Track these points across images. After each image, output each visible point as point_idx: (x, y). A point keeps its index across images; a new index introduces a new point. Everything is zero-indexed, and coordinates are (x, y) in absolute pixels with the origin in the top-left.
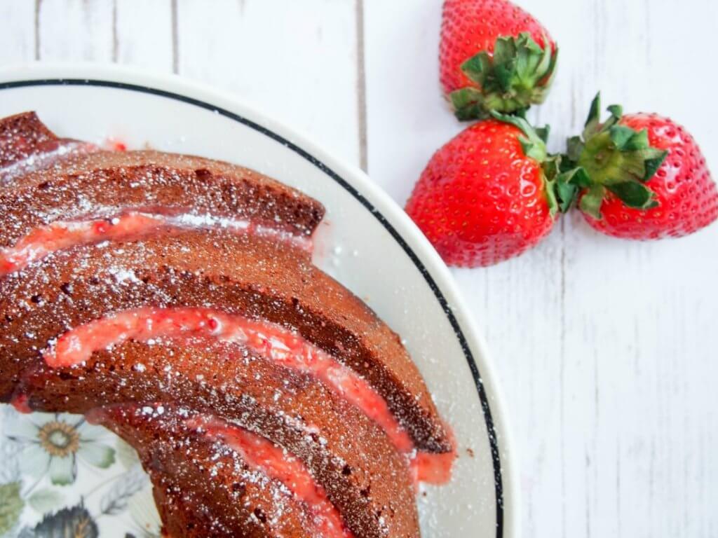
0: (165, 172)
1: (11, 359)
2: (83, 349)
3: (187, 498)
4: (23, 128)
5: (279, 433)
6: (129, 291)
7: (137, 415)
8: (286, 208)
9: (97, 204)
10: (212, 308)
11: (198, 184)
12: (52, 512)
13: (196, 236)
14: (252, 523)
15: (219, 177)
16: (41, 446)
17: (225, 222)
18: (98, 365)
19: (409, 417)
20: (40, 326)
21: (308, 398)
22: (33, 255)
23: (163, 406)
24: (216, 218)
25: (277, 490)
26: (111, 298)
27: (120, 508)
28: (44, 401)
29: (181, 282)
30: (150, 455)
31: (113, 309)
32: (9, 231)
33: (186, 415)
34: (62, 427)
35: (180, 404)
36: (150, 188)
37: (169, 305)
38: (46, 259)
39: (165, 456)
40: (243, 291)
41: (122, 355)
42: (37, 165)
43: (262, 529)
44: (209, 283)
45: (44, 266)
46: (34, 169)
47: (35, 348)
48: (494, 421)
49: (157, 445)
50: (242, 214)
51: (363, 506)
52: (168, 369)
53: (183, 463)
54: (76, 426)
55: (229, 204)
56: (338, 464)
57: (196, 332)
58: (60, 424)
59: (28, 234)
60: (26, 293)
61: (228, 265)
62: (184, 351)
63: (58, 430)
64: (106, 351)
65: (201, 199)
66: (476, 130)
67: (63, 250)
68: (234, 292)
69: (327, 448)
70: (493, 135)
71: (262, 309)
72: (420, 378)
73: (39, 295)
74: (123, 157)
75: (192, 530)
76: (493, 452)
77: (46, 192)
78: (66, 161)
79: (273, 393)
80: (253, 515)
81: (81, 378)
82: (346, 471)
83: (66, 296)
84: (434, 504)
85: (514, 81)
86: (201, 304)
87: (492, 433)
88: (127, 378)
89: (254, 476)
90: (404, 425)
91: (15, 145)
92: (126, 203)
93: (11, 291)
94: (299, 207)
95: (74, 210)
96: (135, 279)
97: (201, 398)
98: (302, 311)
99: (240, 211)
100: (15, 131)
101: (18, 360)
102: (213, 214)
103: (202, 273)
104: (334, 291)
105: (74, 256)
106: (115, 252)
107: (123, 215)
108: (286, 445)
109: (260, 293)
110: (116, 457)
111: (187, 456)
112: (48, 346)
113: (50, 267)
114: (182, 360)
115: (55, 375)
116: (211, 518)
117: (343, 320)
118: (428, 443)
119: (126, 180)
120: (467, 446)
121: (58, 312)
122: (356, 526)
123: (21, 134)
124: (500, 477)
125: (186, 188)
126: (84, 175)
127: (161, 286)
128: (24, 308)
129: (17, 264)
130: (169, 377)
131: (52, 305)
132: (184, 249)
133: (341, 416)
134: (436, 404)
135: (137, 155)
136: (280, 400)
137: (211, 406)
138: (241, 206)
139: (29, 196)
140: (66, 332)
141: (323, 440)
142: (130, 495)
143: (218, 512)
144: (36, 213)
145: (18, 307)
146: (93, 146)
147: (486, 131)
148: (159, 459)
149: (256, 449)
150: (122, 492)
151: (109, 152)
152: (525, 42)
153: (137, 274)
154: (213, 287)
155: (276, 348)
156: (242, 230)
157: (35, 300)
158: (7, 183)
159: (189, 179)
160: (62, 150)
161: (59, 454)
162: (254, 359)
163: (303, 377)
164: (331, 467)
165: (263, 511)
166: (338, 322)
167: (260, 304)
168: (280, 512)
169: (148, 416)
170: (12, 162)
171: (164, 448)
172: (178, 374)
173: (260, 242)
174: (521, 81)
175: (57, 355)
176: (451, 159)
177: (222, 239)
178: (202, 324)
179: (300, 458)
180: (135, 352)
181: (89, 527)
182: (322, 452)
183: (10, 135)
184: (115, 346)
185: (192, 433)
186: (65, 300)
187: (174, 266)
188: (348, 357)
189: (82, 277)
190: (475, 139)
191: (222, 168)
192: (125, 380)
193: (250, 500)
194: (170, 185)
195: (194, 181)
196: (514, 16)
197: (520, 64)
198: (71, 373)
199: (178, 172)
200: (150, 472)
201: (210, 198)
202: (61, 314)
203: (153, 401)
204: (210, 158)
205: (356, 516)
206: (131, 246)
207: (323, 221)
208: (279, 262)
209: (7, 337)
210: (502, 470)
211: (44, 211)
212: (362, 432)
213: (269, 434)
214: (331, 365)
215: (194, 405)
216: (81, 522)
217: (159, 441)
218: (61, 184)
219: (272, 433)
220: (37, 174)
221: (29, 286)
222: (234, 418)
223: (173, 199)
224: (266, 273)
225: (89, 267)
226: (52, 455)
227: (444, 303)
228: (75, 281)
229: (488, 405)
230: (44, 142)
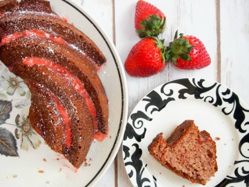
0: (73, 32)
1: (15, 56)
2: (33, 62)
3: (38, 111)
4: (45, 4)
5: (67, 105)
6: (50, 55)
7: (37, 85)
8: (97, 56)
9: (53, 31)
10: (67, 69)
11: (79, 39)
12: (3, 100)
13: (73, 51)
14: (50, 123)
15: (85, 40)
16: (9, 82)
17: (81, 51)
18: (34, 68)
19: (100, 120)
20: (26, 52)
21: (78, 101)
22: (32, 35)
23: (44, 86)
24: (79, 49)
25: (60, 118)
26: (45, 54)
27: (20, 107)
28: (16, 71)
29: (63, 58)
30: (34, 96)
31: (44, 57)
32: (30, 27)
33: (48, 91)
34: (16, 81)
35: (48, 87)
36: (67, 34)
37: (58, 63)
38: (35, 37)
39: (38, 98)
40: (76, 68)
41: (41, 68)
42: (44, 15)
43: (52, 125)
44: (70, 62)
45: (34, 39)
46: (42, 15)
47: (21, 57)
48: (120, 132)
49: (37, 94)
50: (86, 51)
51: (78, 132)
52: (50, 77)
53: (42, 101)
54: (20, 82)
55: (84, 47)
56: (77, 119)
57: (61, 72)
58: (16, 80)
59: (34, 29)
60: (26, 43)
61: (76, 61)
62: (56, 75)
63: (15, 81)
64: (38, 66)
65: (78, 43)
66: (144, 40)
67: (40, 37)
68: (74, 67)
69: (77, 114)
70: (148, 41)
71: (78, 75)
72: (108, 113)
73: (29, 45)
74: (65, 23)
75: (36, 119)
76: (116, 139)
77: (43, 22)
78: (51, 18)
79: (71, 95)
80: (52, 121)
81: (28, 69)
82: (78, 121)
83: (35, 48)
84: (96, 145)
85: (154, 27)
86: (65, 66)
87: (118, 135)
88: (39, 74)
89: (56, 112)
90: (98, 122)
91: (41, 7)
92: (60, 34)
93: (23, 40)
94: (100, 57)
95: (47, 30)
96: (53, 52)
97: (54, 88)
98: (87, 80)
99: (86, 50)
100: (43, 4)
101: (16, 57)
102: (79, 48)
103: (69, 59)
104: (98, 81)
105: (42, 40)
106: (52, 44)
107: (58, 37)
108: (67, 109)
109: (80, 71)
110: (25, 95)
111: (44, 100)
112: (25, 58)
113: (35, 40)
114: (54, 77)
115: (22, 65)
116: (41, 118)
117: (96, 88)
118: (102, 129)
119: (63, 29)
120: (111, 135)
121: (31, 51)
122: (74, 137)
123: (44, 6)
124: (114, 146)
125: (76, 38)
126: (54, 23)
127: (58, 57)
128: (24, 46)
129: (28, 35)
130: (49, 79)
131: (31, 48)
132: (68, 52)
133: (84, 110)
134: (109, 121)
135: (69, 25)
136: (72, 97)
137: (55, 91)
138: (87, 49)
139: (39, 21)
140: (31, 57)
141: (76, 112)
142: (24, 105)
143: (44, 117)
144: (38, 26)
145: (23, 45)
146: (59, 17)
147: (147, 40)
148: (36, 98)
149: (60, 106)
150: (22, 104)
151: (62, 21)
152: (156, 16)
153: (54, 51)
154: (70, 64)
155: (77, 86)
156: (84, 55)
157: (28, 45)
158: (35, 15)
159: (78, 37)
160: (51, 14)
161: (12, 86)
162: (71, 85)
163: (80, 96)
164: (75, 119)
165: (54, 121)
166: (94, 87)
167: (79, 73)
168: (58, 124)
169: (39, 86)
170: (38, 11)
171: (39, 95)
172: (51, 79)
173: (86, 60)
174: (156, 27)
175: (26, 61)
176: (137, 48)
177: (78, 55)
178: (63, 71)
179: (69, 114)
180: (44, 69)
181: (10, 108)
182: (75, 114)
183: (41, 4)
184: (40, 66)
185: (47, 95)
186: (35, 49)
187: (64, 54)
188: (93, 97)
189: (41, 46)
190: (144, 42)
191: (87, 38)
192: (38, 75)
193: (53, 117)
194: (72, 35)
195: (78, 38)
196: (154, 10)
197: (155, 23)
198: (27, 67)
199: (76, 34)
200: (32, 101)
201: (80, 44)
202: (32, 52)
203: (42, 83)
204: (85, 34)
205: (75, 134)
206: (56, 45)
207: (104, 63)
208: (88, 67)
209: (17, 51)
210: (116, 145)
211: (40, 26)
212: (87, 116)
213: (65, 104)
214: (88, 97)
215: (51, 89)
216: (9, 106)
217: (39, 93)
218: (48, 22)
219: (66, 105)
220: (43, 17)
221: (28, 41)
222: (59, 96)
223: (71, 39)
224: (84, 67)
225: (44, 44)
226: (10, 86)
227: (123, 98)
228: (39, 46)
229: (120, 128)
230: (48, 10)
